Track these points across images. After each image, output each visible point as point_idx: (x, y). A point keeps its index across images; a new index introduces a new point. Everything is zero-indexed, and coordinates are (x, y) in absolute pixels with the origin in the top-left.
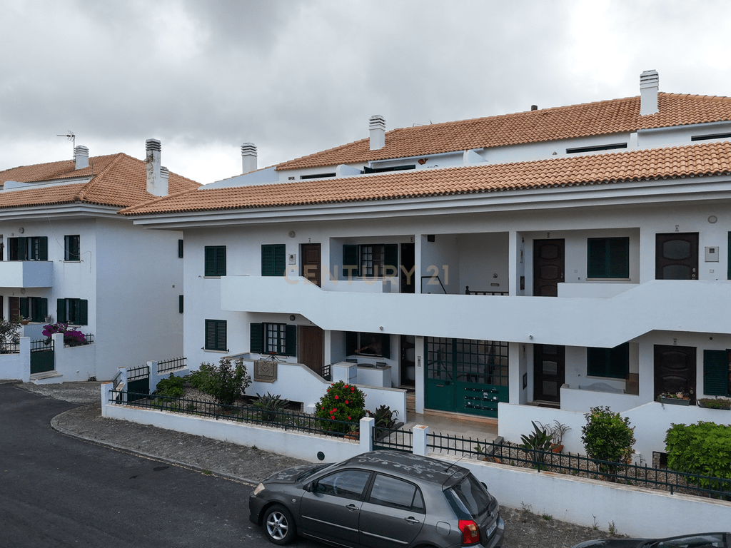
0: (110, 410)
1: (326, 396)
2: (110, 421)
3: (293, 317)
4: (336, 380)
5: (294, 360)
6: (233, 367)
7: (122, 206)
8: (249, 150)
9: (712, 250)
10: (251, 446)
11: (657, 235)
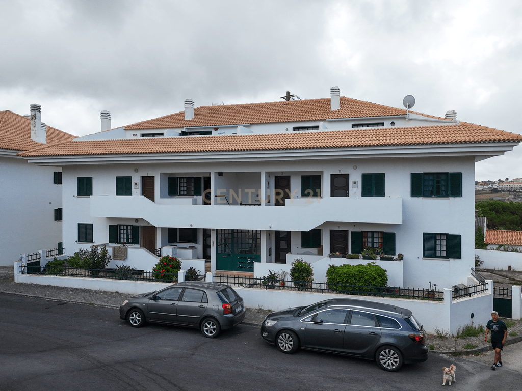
0: (21, 278)
1: (159, 263)
2: (20, 284)
3: (137, 220)
4: (164, 255)
5: (138, 246)
6: (99, 251)
7: (20, 150)
8: (106, 115)
9: (355, 183)
10: (115, 291)
11: (331, 174)
